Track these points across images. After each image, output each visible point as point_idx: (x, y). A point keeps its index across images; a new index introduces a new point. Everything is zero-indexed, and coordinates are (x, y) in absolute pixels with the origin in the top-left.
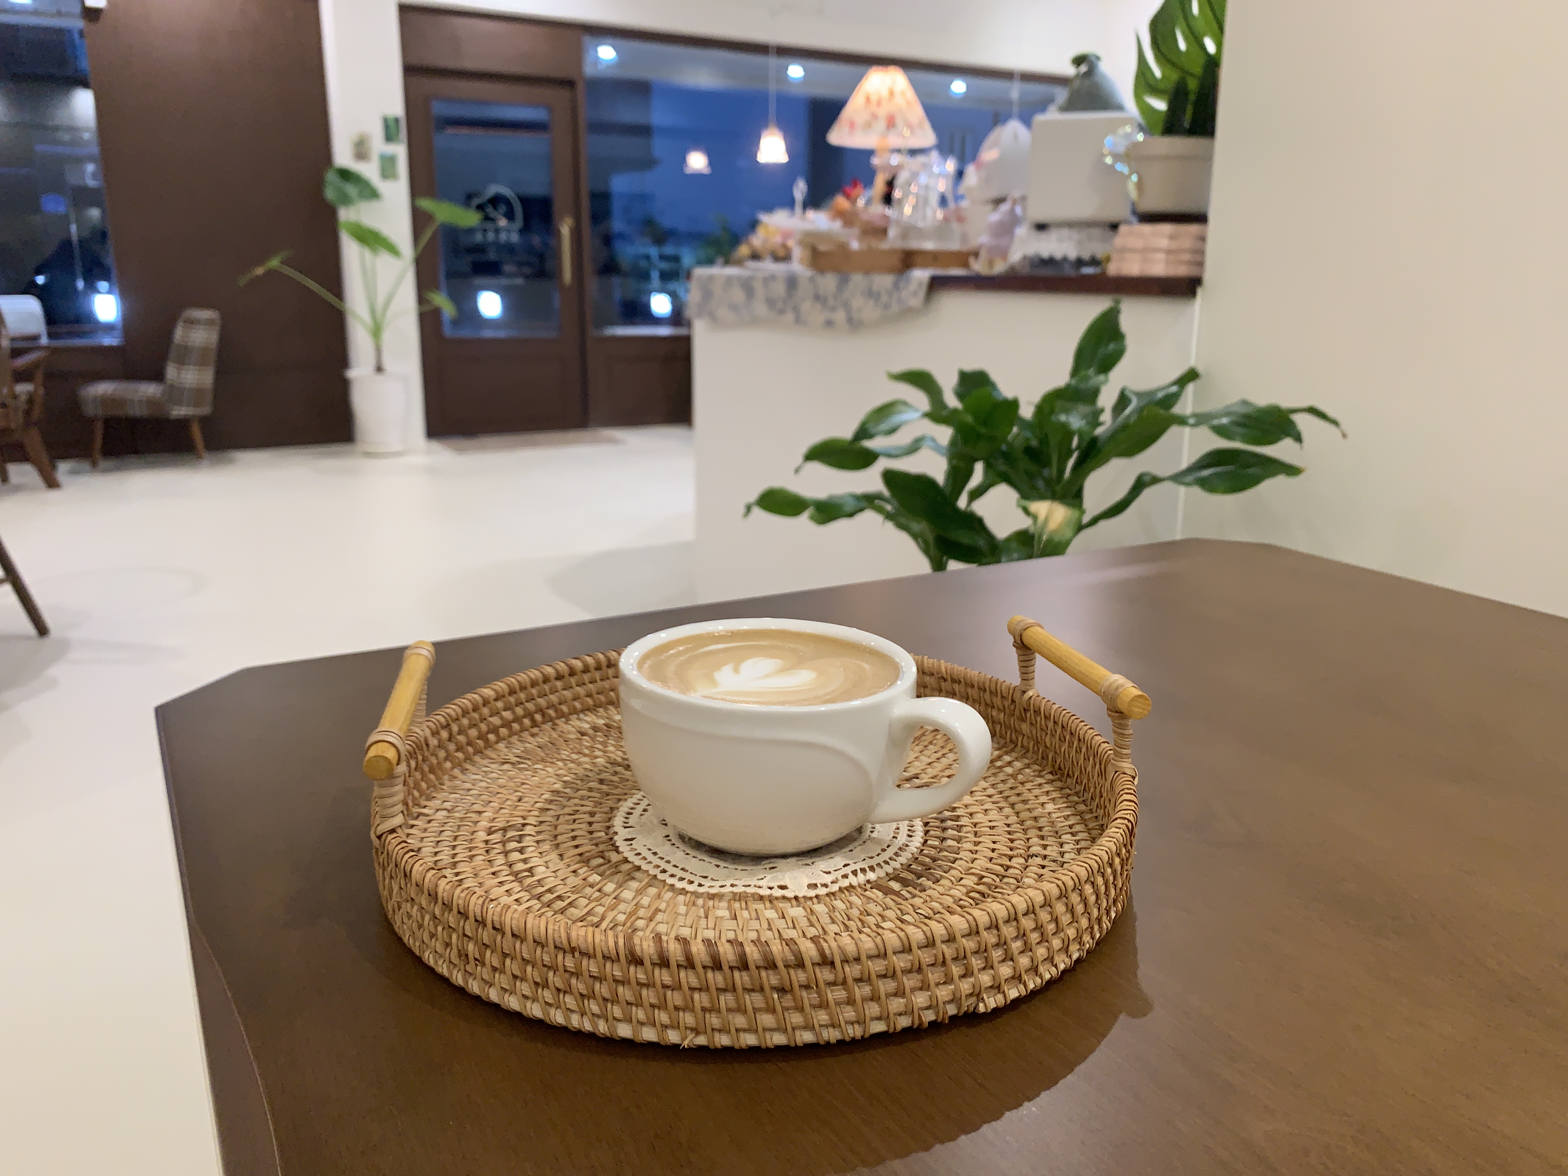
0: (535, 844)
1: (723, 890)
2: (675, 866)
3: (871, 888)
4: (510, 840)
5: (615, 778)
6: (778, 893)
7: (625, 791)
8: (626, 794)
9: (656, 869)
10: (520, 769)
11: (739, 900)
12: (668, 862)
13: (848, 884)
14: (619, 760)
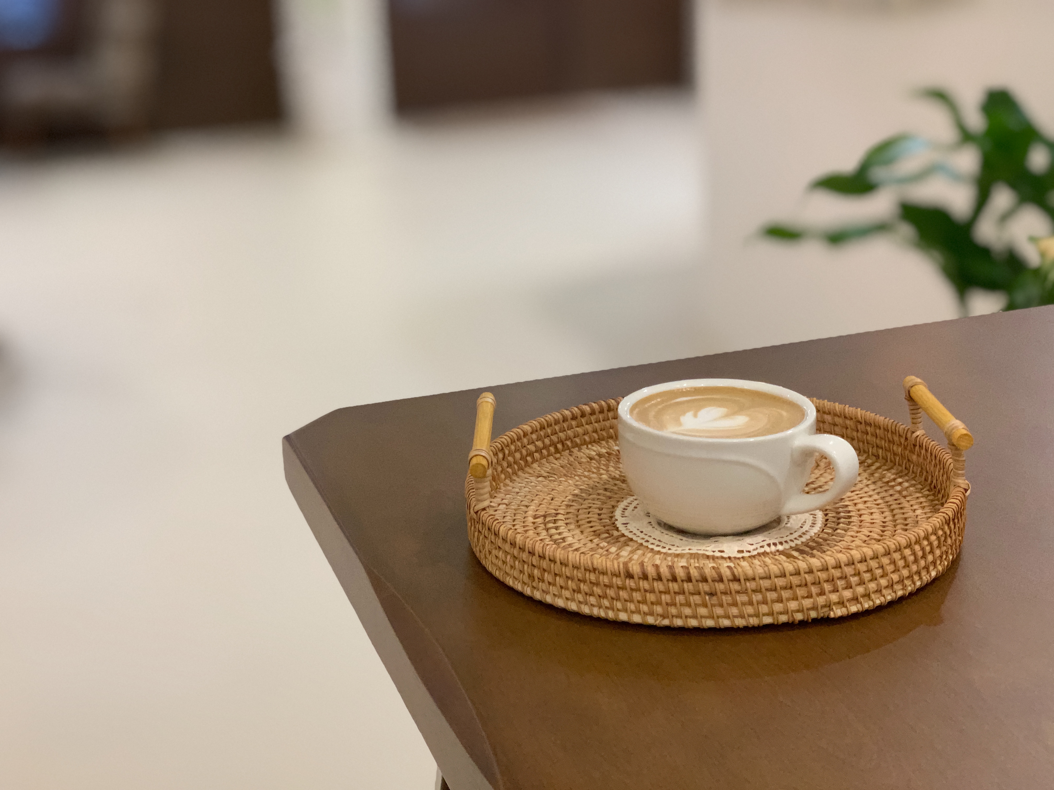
0: (565, 525)
1: (683, 552)
2: (654, 539)
3: (779, 554)
4: (549, 522)
5: (615, 488)
6: (719, 554)
7: (623, 496)
8: (623, 498)
9: (642, 540)
10: (550, 481)
11: (694, 558)
12: (650, 536)
13: (763, 551)
14: (617, 476)
